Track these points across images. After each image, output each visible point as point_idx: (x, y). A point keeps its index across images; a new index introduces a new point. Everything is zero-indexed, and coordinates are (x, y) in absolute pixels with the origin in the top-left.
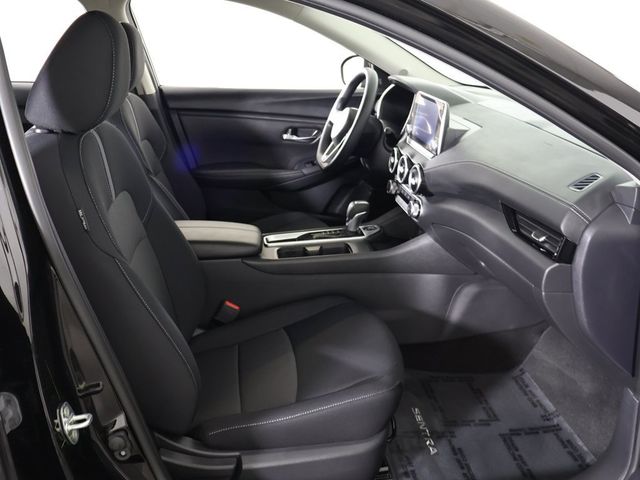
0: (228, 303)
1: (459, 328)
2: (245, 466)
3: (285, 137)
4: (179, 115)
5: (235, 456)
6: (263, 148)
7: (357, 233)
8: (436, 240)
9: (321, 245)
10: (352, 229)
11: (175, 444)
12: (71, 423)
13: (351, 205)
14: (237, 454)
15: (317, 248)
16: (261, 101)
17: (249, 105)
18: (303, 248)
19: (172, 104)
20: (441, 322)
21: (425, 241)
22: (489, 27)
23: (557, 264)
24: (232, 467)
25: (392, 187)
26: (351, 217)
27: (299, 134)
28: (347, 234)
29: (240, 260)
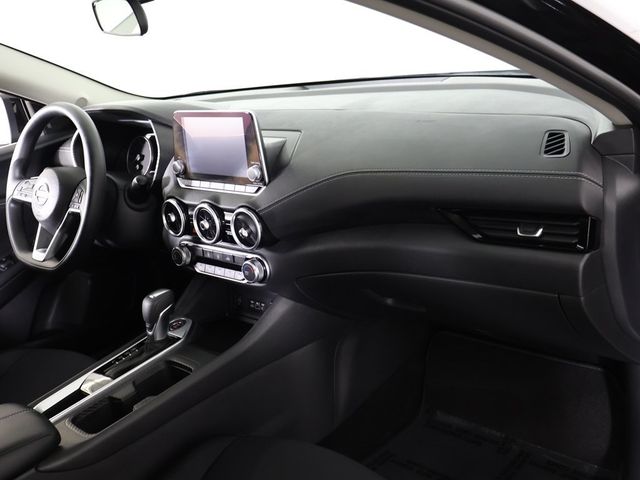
9: (133, 381)
10: (158, 338)
13: (146, 304)
15: (130, 388)
21: (280, 308)
23: (587, 256)
25: (184, 255)
26: (153, 321)
29: (33, 471)
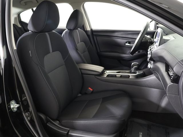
0: (89, 88)
1: (164, 109)
2: (69, 133)
3: (126, 44)
4: (96, 36)
5: (68, 130)
6: (119, 47)
7: (134, 73)
8: (156, 77)
9: (121, 75)
10: (133, 71)
11: (53, 122)
12: (14, 106)
14: (69, 129)
15: (120, 76)
16: (119, 33)
17: (116, 34)
18: (116, 75)
19: (94, 34)
20: (158, 106)
22: (161, 4)
23: (172, 83)
24: (66, 132)
26: (132, 67)
27: (131, 43)
28: (131, 73)
29: (94, 76)
